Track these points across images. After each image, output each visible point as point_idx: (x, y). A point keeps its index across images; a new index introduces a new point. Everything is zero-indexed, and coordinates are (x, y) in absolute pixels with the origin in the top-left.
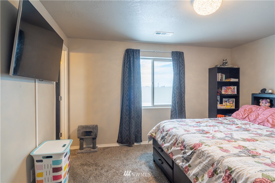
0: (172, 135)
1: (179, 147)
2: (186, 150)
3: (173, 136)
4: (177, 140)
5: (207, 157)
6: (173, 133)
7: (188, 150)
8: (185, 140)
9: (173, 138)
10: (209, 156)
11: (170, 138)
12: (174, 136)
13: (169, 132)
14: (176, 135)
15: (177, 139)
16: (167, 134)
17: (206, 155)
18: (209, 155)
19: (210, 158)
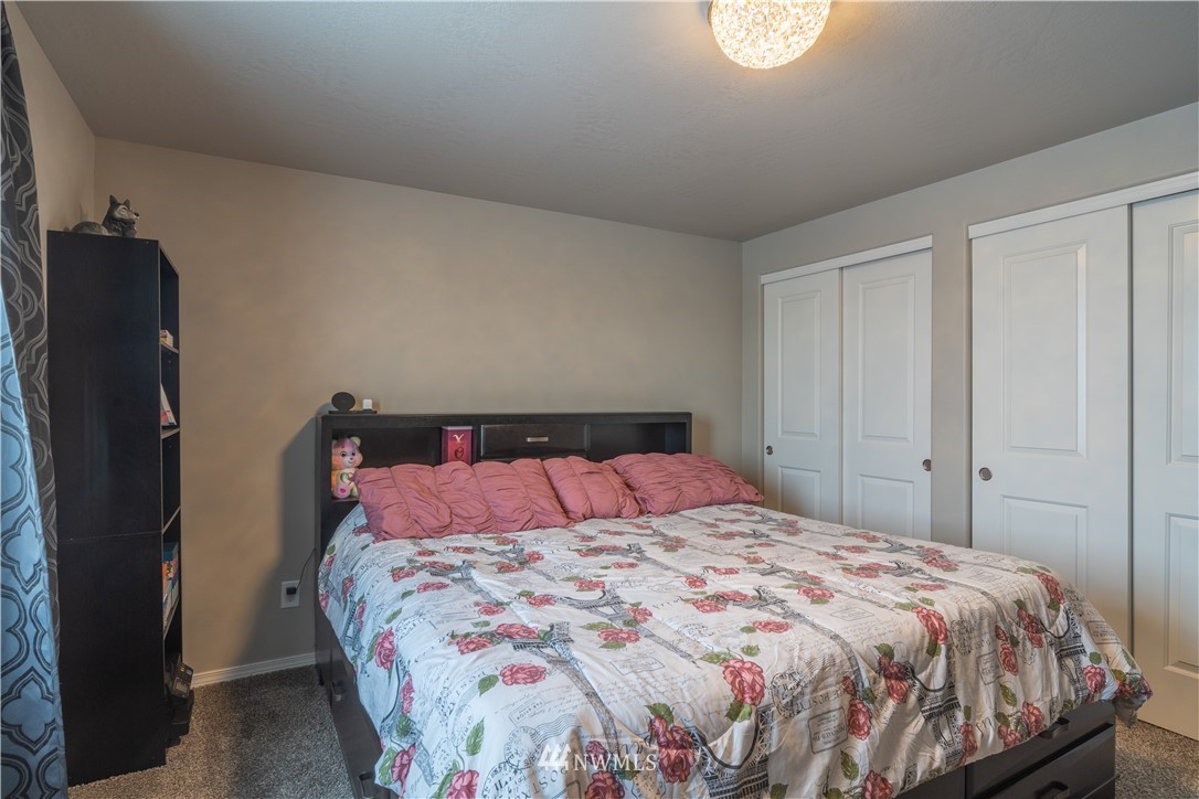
0: (808, 690)
1: (883, 702)
2: (922, 676)
3: (815, 690)
4: (851, 686)
5: (980, 625)
6: (797, 677)
7: (926, 668)
8: (890, 643)
9: (826, 697)
10: (981, 619)
11: (805, 714)
12: (819, 681)
13: (767, 699)
14: (823, 669)
15: (846, 678)
16: (762, 717)
17: (973, 623)
18: (977, 614)
19: (985, 623)
